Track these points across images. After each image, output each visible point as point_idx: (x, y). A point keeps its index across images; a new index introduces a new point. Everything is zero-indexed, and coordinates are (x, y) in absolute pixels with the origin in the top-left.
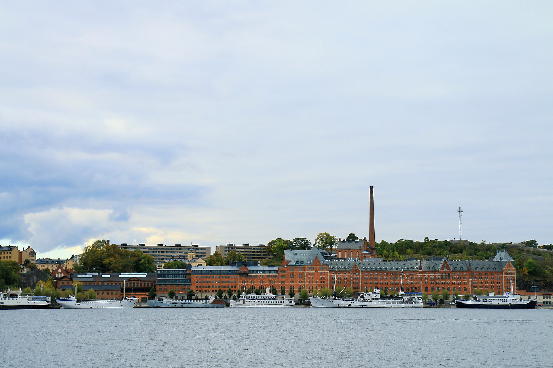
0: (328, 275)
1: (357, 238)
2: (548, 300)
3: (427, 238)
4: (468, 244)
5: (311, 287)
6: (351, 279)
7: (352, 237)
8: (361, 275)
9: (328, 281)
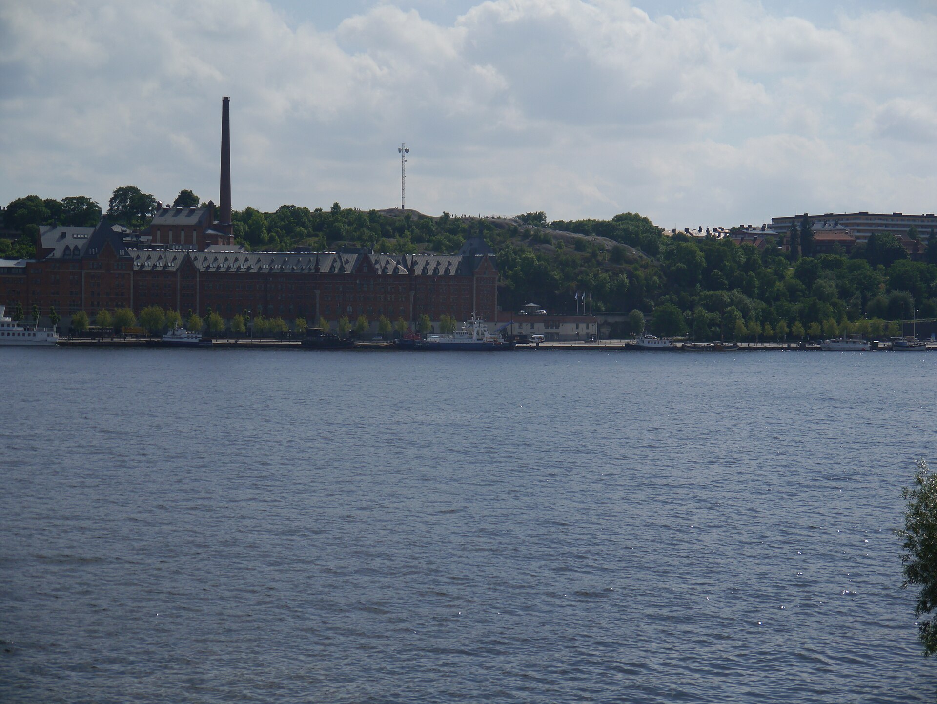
0: (132, 278)
1: (196, 200)
2: (554, 330)
3: (336, 205)
4: (415, 219)
5: (95, 303)
6: (179, 287)
7: (186, 199)
8: (198, 279)
9: (132, 291)
